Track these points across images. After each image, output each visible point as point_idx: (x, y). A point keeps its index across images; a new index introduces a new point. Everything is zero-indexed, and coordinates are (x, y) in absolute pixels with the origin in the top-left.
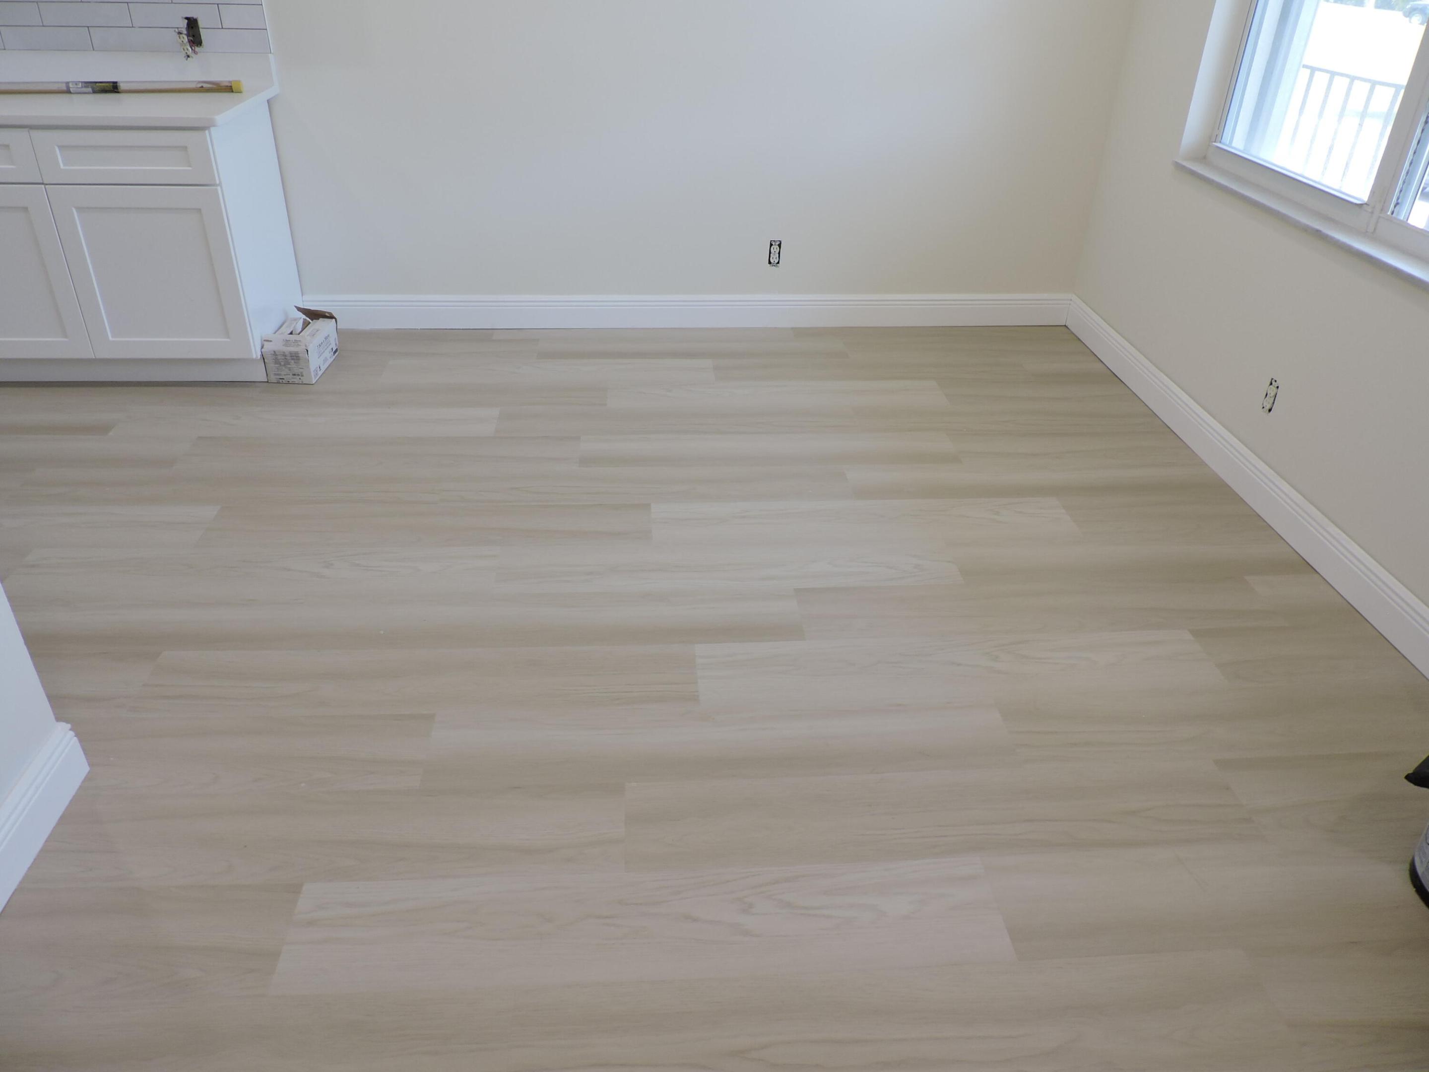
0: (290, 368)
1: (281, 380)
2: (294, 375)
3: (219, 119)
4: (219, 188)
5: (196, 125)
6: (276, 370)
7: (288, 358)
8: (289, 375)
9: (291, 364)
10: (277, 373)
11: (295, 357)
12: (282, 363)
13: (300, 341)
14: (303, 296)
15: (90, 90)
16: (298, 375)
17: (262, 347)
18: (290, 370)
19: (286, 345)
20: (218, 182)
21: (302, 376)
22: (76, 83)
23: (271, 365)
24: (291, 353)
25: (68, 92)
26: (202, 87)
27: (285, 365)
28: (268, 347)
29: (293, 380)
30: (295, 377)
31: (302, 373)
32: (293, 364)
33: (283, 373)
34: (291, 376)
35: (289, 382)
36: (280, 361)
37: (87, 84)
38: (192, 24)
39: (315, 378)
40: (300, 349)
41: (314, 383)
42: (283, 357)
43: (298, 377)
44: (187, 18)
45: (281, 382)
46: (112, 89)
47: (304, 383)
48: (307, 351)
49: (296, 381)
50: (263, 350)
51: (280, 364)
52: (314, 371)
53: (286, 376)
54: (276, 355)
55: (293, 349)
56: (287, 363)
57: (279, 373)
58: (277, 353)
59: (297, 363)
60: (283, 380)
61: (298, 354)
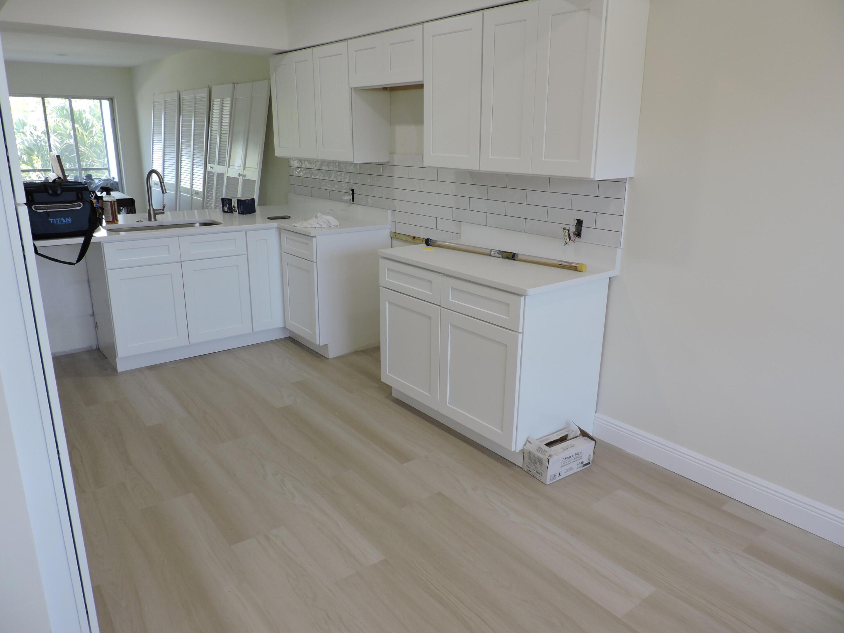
0: (536, 466)
1: (529, 472)
2: (537, 472)
3: (531, 291)
4: (520, 335)
5: (517, 293)
6: (528, 464)
7: (537, 460)
8: (535, 471)
9: (537, 464)
10: (528, 465)
11: (540, 461)
12: (533, 461)
13: (547, 452)
14: (596, 413)
15: (500, 256)
16: (540, 474)
17: (525, 445)
18: (536, 468)
19: (537, 450)
20: (520, 331)
21: (542, 476)
22: (495, 251)
23: (527, 459)
24: (538, 457)
25: (490, 255)
26: (561, 264)
27: (533, 463)
28: (529, 447)
29: (536, 476)
30: (537, 474)
31: (542, 473)
32: (538, 465)
33: (532, 468)
34: (535, 472)
35: (533, 475)
36: (532, 459)
37: (501, 252)
38: (579, 223)
39: (550, 481)
40: (545, 458)
41: (547, 484)
42: (534, 458)
43: (539, 475)
44: (577, 220)
45: (529, 473)
46: (511, 257)
47: (541, 481)
48: (549, 461)
49: (538, 477)
50: (524, 447)
51: (532, 461)
52: (551, 476)
53: (533, 471)
54: (530, 454)
55: (540, 455)
56: (535, 463)
57: (530, 466)
58: (531, 453)
59: (540, 465)
60: (531, 472)
61: (542, 460)
